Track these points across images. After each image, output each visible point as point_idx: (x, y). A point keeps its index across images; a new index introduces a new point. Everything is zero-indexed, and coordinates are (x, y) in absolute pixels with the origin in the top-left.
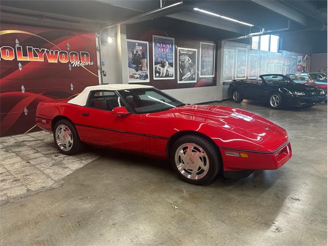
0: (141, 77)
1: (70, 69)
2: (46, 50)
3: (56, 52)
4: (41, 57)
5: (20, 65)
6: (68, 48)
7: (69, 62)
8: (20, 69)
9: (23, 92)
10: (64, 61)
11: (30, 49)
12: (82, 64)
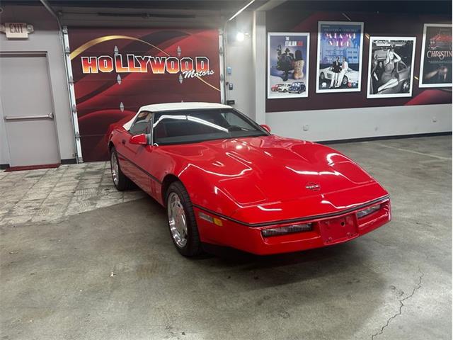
0: (292, 89)
1: (181, 81)
2: (150, 57)
3: (164, 60)
4: (144, 66)
5: (119, 78)
6: (179, 54)
7: (180, 72)
8: (119, 82)
9: (122, 110)
10: (173, 71)
11: (131, 58)
12: (197, 75)
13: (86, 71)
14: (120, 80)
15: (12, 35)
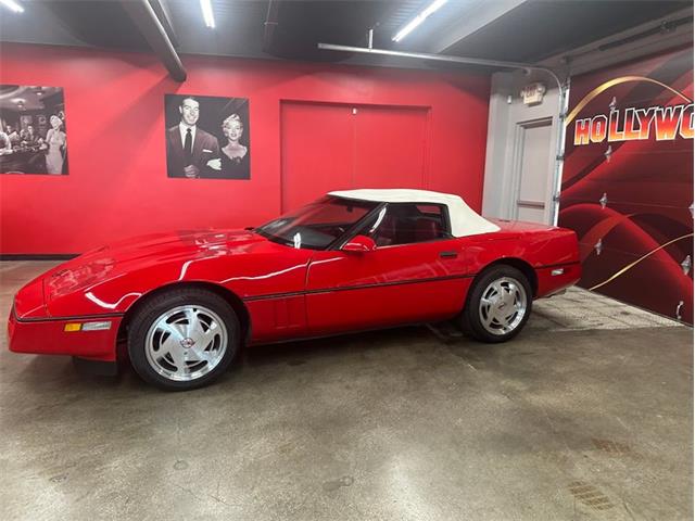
2: (657, 109)
3: (678, 112)
4: (645, 128)
5: (609, 150)
8: (609, 157)
9: (604, 205)
13: (577, 142)
14: (611, 153)
15: (527, 100)
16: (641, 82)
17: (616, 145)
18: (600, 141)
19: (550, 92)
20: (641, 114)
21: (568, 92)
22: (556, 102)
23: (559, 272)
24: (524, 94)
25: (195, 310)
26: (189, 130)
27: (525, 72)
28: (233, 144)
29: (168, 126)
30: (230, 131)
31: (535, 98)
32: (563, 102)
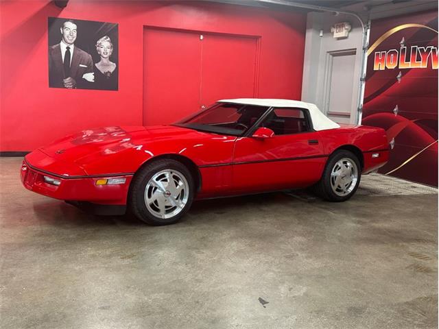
2: (432, 47)
4: (424, 60)
5: (400, 75)
8: (399, 80)
9: (396, 113)
11: (414, 50)
13: (376, 68)
14: (401, 77)
15: (336, 35)
16: (422, 28)
17: (405, 71)
18: (393, 68)
19: (354, 30)
20: (422, 50)
21: (369, 31)
22: (359, 38)
23: (376, 155)
24: (334, 30)
25: (171, 173)
26: (68, 48)
27: (335, 13)
28: (105, 61)
29: (50, 44)
30: (102, 50)
31: (343, 33)
32: (365, 38)
